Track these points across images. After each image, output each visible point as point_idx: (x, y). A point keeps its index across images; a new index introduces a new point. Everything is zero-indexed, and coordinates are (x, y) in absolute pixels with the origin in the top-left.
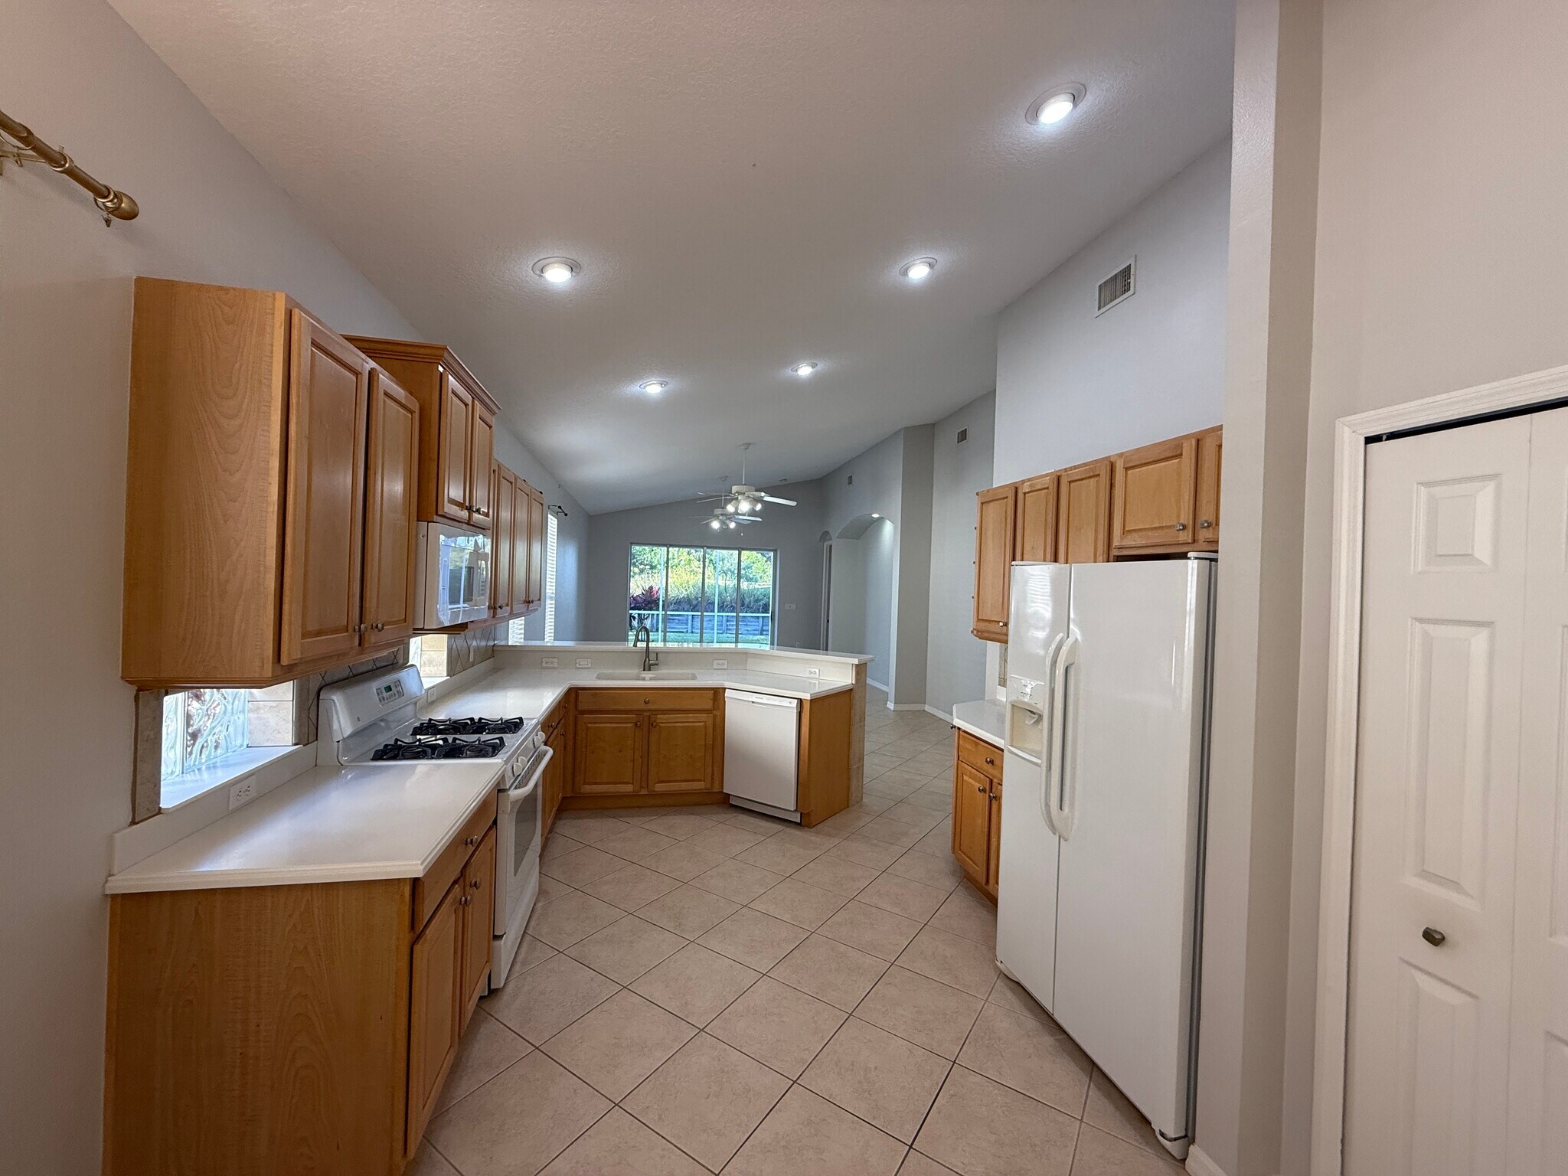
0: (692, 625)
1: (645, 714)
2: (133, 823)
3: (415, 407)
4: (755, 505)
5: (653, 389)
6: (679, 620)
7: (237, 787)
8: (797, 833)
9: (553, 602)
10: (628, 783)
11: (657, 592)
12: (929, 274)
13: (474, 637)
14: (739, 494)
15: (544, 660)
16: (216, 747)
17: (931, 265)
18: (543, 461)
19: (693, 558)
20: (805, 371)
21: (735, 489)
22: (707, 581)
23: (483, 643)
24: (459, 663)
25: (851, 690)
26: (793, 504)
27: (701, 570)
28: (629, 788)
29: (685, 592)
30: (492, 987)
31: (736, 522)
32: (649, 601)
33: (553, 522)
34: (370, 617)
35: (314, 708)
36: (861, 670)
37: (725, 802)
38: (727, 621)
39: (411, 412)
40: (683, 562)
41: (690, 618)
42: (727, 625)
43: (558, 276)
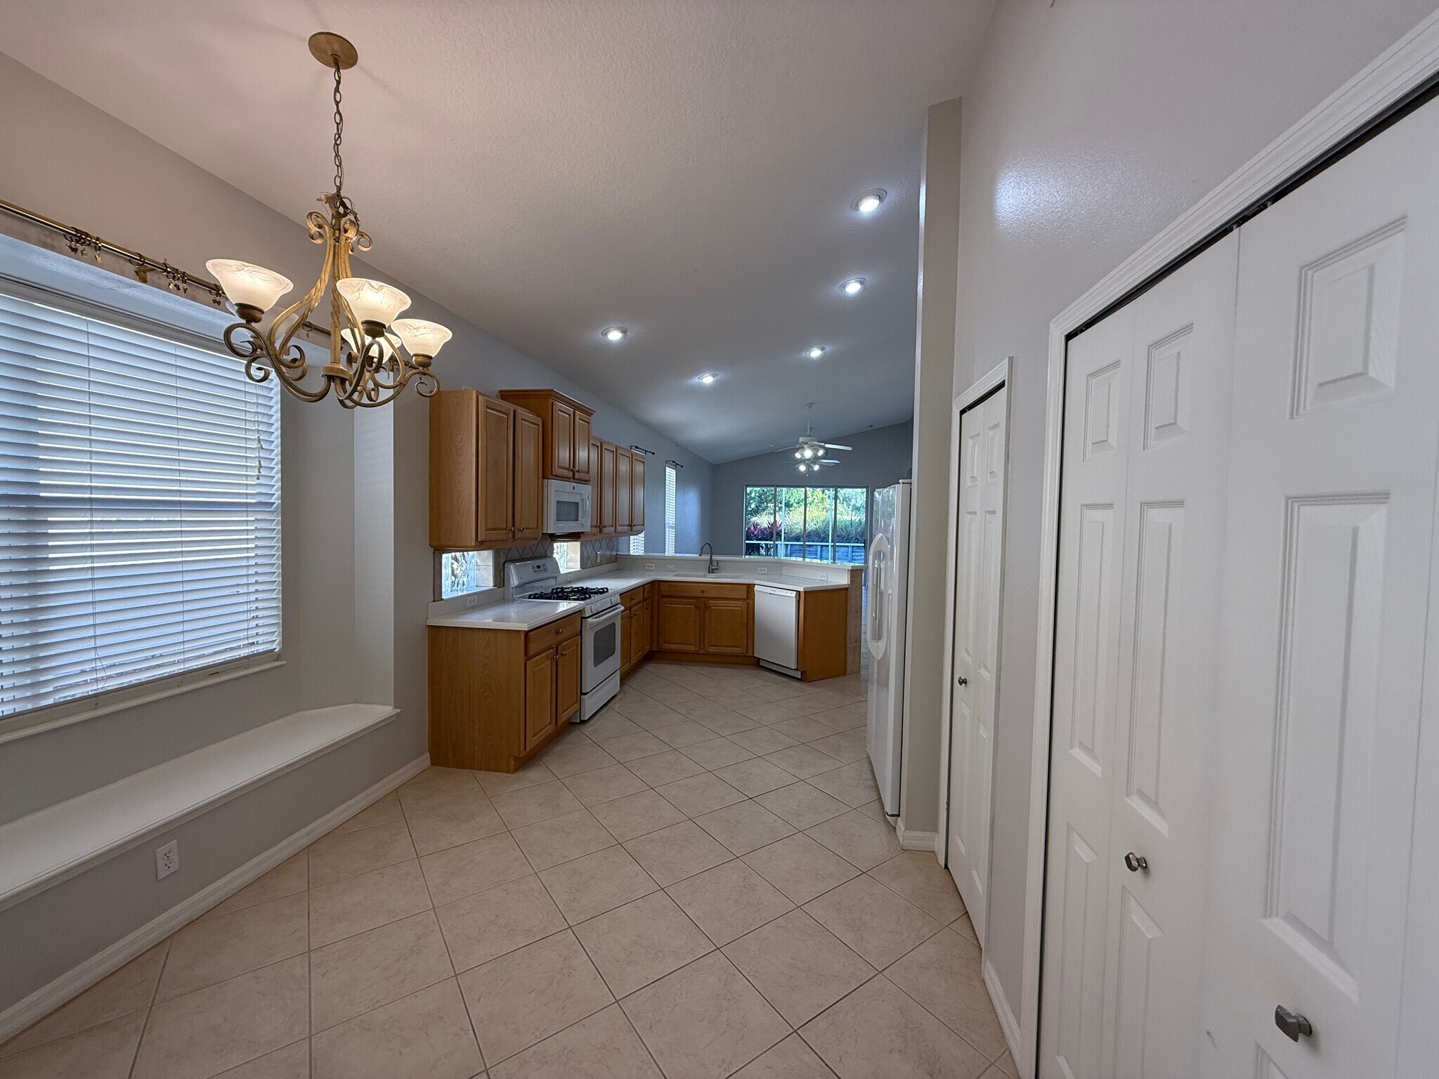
0: (821, 555)
1: (702, 600)
2: (434, 601)
3: (539, 421)
4: (818, 451)
5: (708, 380)
6: (810, 551)
7: (469, 599)
8: (797, 684)
9: (674, 530)
10: (691, 645)
11: (780, 526)
12: (861, 289)
13: (601, 548)
14: (805, 443)
15: (647, 565)
16: (463, 585)
17: (861, 283)
18: (660, 432)
19: (825, 497)
20: (816, 353)
21: (801, 440)
22: (838, 516)
23: (608, 553)
24: (589, 561)
25: (847, 588)
26: (850, 449)
27: (833, 507)
28: (692, 648)
29: (815, 527)
30: (582, 719)
31: (819, 465)
32: (772, 533)
33: (671, 473)
34: (517, 525)
35: (502, 571)
36: (855, 574)
37: (757, 664)
38: (853, 552)
39: (538, 425)
40: (816, 501)
41: (819, 548)
42: (852, 556)
43: (615, 336)
